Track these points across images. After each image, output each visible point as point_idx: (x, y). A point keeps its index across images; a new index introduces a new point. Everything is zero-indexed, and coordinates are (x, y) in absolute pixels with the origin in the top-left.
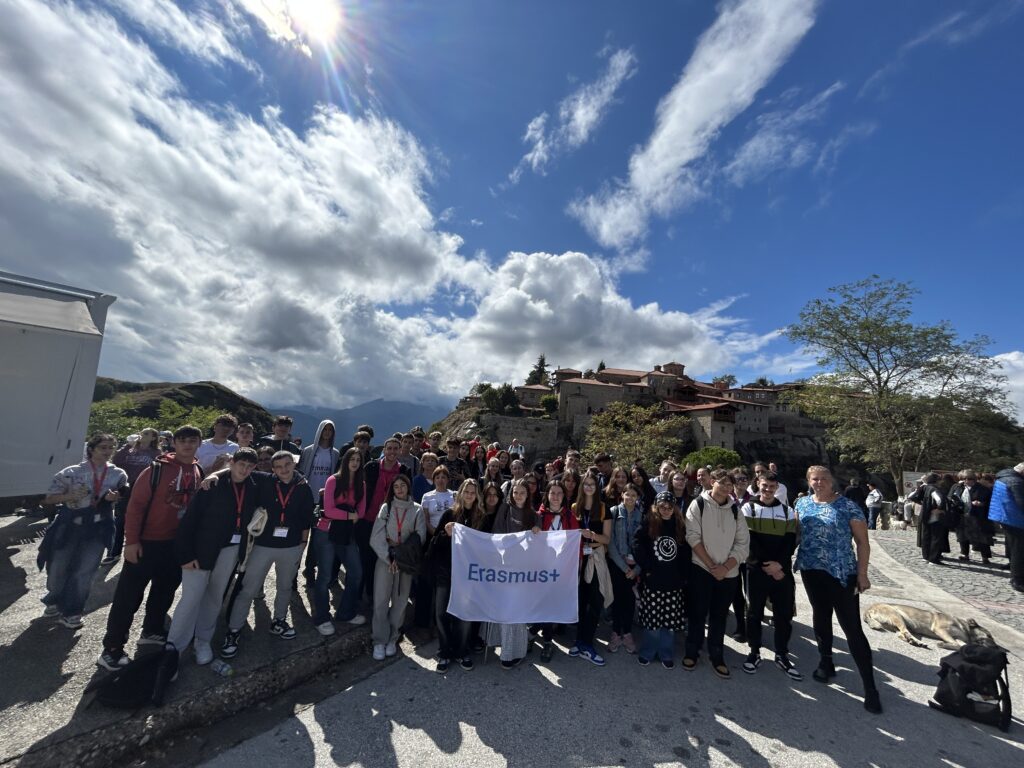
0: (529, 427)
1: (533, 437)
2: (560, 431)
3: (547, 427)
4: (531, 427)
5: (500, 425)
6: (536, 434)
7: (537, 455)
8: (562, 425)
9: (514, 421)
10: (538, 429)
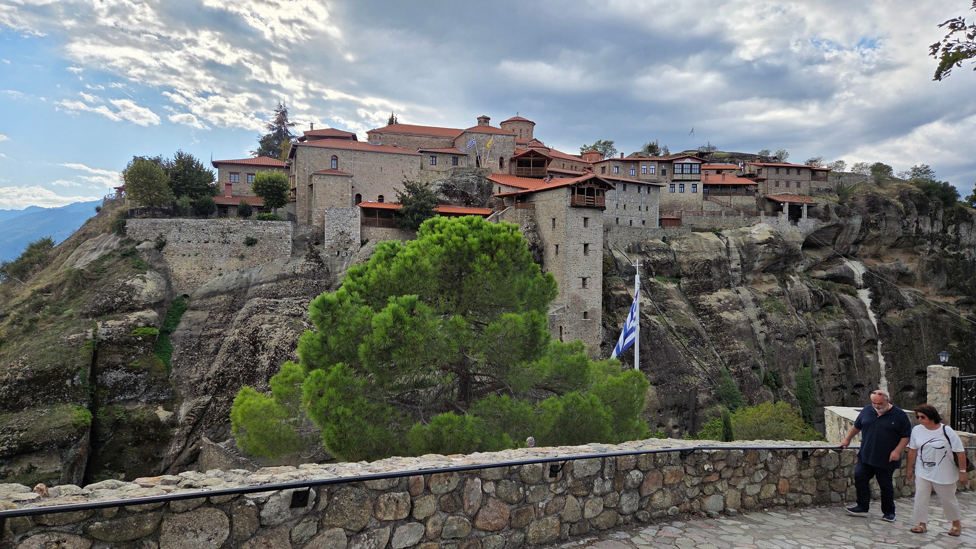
0: (230, 237)
1: (242, 257)
2: (297, 243)
3: (270, 236)
4: (238, 238)
5: (169, 237)
6: (249, 250)
7: (250, 292)
8: (304, 231)
9: (197, 228)
10: (251, 242)
